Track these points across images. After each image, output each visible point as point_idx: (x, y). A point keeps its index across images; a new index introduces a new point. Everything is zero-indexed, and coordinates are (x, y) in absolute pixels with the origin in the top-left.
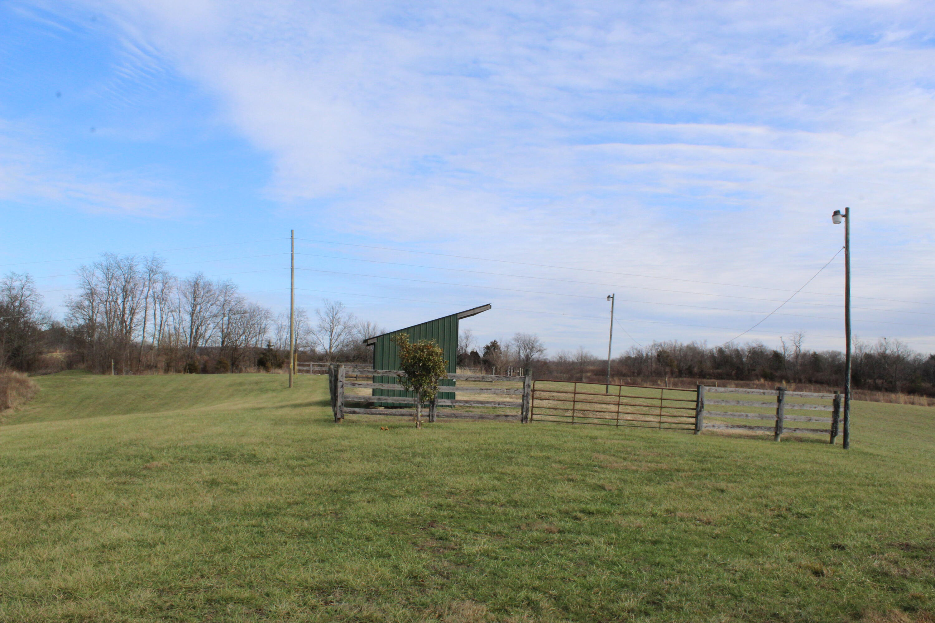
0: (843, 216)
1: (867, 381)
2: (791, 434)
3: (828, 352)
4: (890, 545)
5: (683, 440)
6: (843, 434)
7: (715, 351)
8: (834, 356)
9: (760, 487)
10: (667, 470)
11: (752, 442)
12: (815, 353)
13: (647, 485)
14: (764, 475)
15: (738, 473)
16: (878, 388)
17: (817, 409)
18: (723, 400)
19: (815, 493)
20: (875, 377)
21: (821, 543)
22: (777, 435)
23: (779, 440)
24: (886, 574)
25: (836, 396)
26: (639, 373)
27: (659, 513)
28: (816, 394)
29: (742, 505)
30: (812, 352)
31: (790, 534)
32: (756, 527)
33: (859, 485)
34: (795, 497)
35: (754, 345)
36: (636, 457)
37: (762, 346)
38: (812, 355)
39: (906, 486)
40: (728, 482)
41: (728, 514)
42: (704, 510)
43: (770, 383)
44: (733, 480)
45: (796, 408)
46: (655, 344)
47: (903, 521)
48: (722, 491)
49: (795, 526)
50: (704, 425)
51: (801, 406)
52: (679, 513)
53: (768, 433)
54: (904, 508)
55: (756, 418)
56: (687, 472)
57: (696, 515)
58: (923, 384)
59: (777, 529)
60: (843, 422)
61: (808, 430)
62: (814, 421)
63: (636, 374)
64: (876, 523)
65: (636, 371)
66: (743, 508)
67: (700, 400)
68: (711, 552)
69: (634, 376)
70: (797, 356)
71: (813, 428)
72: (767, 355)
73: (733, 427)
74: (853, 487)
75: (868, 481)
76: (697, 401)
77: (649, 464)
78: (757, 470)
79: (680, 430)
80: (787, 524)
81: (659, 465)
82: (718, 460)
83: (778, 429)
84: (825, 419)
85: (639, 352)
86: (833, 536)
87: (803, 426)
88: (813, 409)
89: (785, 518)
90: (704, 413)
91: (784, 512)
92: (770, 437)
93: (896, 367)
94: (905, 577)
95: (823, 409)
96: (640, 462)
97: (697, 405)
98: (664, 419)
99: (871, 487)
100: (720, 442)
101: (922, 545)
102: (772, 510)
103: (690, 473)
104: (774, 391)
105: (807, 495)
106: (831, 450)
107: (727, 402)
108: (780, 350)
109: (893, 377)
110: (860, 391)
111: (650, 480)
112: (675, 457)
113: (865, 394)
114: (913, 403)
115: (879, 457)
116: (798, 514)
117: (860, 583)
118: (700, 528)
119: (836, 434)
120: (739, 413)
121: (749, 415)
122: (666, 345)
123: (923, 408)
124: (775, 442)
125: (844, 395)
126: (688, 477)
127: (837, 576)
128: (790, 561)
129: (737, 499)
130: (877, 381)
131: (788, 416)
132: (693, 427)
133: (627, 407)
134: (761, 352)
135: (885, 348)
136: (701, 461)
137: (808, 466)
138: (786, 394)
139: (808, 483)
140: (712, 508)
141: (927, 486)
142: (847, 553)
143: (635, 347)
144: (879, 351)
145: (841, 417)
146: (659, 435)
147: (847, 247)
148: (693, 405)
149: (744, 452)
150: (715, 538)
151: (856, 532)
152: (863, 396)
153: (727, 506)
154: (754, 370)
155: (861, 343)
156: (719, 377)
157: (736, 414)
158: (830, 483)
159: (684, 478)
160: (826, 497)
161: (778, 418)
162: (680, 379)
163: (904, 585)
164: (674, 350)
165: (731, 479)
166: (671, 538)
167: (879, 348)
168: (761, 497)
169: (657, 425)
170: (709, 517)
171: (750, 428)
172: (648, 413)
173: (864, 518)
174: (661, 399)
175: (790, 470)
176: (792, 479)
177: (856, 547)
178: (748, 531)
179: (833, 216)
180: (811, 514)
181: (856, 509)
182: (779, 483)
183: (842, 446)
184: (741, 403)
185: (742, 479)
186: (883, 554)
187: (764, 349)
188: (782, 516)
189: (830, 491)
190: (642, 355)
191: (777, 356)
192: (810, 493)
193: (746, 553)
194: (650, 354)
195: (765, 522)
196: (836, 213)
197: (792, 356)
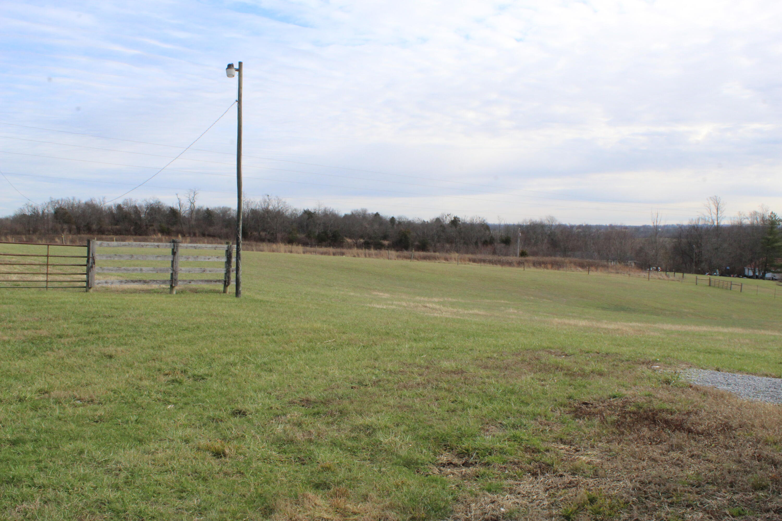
0: (237, 70)
1: (253, 234)
2: (186, 286)
3: (219, 208)
4: (292, 403)
5: (72, 300)
6: (235, 283)
7: (113, 208)
8: (225, 211)
9: (153, 348)
10: (47, 337)
11: (147, 297)
12: (208, 209)
13: (19, 358)
14: (158, 333)
15: (129, 334)
16: (262, 240)
17: (210, 260)
18: (116, 255)
19: (212, 350)
20: (260, 229)
21: (221, 410)
22: (172, 287)
23: (175, 292)
24: (292, 441)
25: (228, 248)
26: (35, 231)
27: (29, 396)
28: (210, 246)
29: (132, 372)
30: (205, 208)
31: (186, 404)
32: (147, 400)
33: (254, 335)
34: (191, 356)
35: (152, 202)
36: (11, 324)
37: (159, 202)
38: (205, 211)
39: (297, 332)
40: (118, 346)
41: (114, 387)
42: (87, 385)
43: (167, 238)
44: (124, 342)
45: (190, 260)
46: (52, 201)
47: (300, 372)
48: (111, 357)
49: (192, 392)
50: (97, 281)
51: (195, 258)
52: (53, 394)
53: (164, 286)
54: (298, 357)
55: (151, 272)
56: (71, 337)
57: (75, 393)
58: (298, 235)
59: (172, 399)
60: (235, 272)
61: (202, 281)
62: (208, 272)
63: (31, 232)
64: (275, 377)
65: (31, 229)
66: (133, 376)
67: (91, 255)
68: (89, 446)
69: (29, 234)
70: (192, 211)
71: (206, 279)
72: (164, 211)
73: (127, 282)
74: (248, 338)
75: (262, 330)
76: (88, 257)
77: (26, 332)
78: (150, 328)
79: (71, 289)
80: (182, 390)
81: (38, 331)
82: (108, 320)
83: (173, 281)
84: (219, 269)
85: (35, 209)
86: (232, 401)
87: (198, 277)
88: (207, 260)
89: (180, 383)
90: (96, 268)
91: (179, 376)
92: (165, 290)
93: (277, 221)
94: (310, 441)
95: (216, 260)
96: (15, 329)
97: (88, 261)
98: (50, 278)
99: (265, 337)
100: (112, 299)
101: (321, 398)
102: (167, 374)
103: (74, 339)
104: (169, 244)
105: (203, 353)
106: (224, 299)
107: (120, 256)
108: (175, 205)
109: (274, 229)
110: (247, 242)
111: (23, 352)
112: (59, 319)
113: (252, 246)
114: (291, 252)
115: (269, 304)
116: (194, 376)
117: (266, 459)
118: (80, 410)
119: (229, 284)
120: (133, 268)
121: (144, 268)
122: (63, 203)
123: (299, 256)
124: (170, 295)
125: (235, 246)
126: (72, 343)
127: (241, 454)
128: (187, 441)
129: (127, 366)
130: (261, 233)
131: (183, 269)
132: (85, 284)
133: (15, 266)
134: (159, 208)
135: (268, 204)
136: (88, 323)
137: (203, 319)
138: (180, 246)
139: (204, 338)
140: (96, 380)
141: (315, 331)
142: (249, 421)
143: (30, 204)
144: (263, 206)
145: (234, 266)
146: (45, 296)
147: (239, 101)
148: (84, 261)
149: (138, 309)
150: (97, 422)
151: (255, 392)
152: (249, 247)
153: (115, 377)
154: (152, 225)
155: (248, 200)
156: (118, 233)
157: (130, 268)
158: (226, 336)
159: (67, 346)
160: (223, 352)
161: (173, 270)
162: (79, 236)
163: (312, 452)
164: (72, 207)
165: (121, 340)
166: (39, 432)
167: (263, 204)
168: (154, 360)
169: (44, 284)
170: (92, 393)
171: (145, 282)
172: (39, 272)
173: (262, 373)
174: (48, 256)
175: (185, 325)
176: (188, 335)
177: (257, 411)
178: (138, 406)
179: (227, 69)
180: (207, 375)
181: (254, 363)
182: (173, 341)
183: (235, 295)
184: (135, 257)
185: (134, 340)
186: (285, 415)
187: (161, 205)
188: (177, 381)
189: (226, 345)
190: (38, 213)
191: (173, 213)
192: (207, 350)
193: (135, 439)
194: (46, 211)
195: (158, 392)
196: (230, 66)
197: (187, 212)
